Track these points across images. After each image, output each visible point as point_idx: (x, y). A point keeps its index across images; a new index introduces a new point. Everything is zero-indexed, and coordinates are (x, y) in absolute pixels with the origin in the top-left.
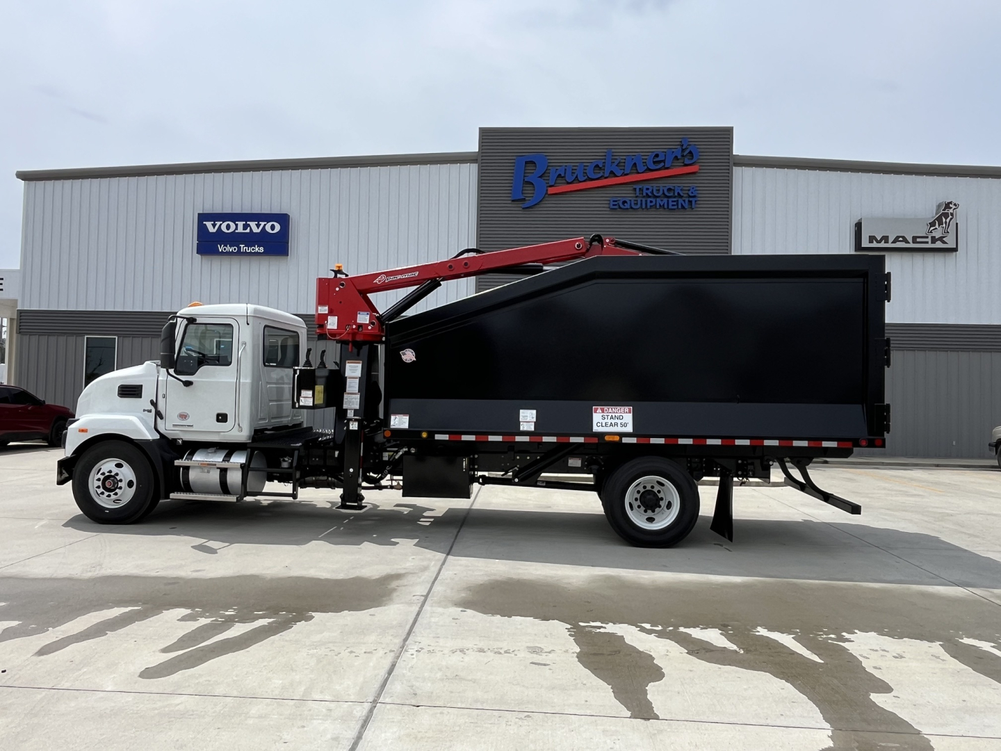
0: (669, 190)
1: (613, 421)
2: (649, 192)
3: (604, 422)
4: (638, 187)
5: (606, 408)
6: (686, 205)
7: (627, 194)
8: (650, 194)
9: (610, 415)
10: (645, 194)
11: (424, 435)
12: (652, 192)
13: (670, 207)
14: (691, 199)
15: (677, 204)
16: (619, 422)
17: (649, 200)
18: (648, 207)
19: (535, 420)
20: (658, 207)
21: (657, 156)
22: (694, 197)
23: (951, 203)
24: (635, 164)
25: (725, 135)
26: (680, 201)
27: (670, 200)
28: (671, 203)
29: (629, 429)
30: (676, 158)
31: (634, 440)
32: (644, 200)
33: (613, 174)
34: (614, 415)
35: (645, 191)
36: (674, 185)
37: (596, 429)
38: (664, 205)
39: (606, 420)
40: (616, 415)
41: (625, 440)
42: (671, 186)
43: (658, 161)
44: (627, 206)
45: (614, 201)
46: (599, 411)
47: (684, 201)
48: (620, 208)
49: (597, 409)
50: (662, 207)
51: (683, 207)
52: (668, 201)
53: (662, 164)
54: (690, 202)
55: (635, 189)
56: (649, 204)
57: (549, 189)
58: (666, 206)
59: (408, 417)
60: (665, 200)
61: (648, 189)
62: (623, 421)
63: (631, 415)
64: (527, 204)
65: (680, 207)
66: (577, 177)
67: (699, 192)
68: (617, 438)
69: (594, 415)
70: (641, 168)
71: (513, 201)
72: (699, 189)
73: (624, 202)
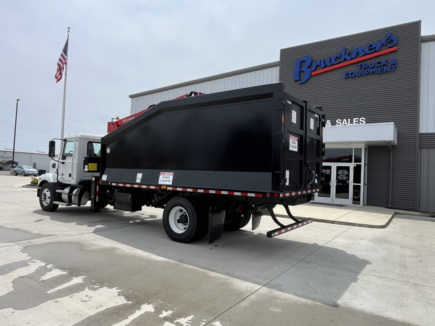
0: (378, 63)
1: (166, 179)
2: (366, 66)
3: (163, 179)
4: (360, 64)
5: (165, 173)
6: (389, 70)
7: (354, 69)
9: (165, 176)
10: (363, 68)
11: (110, 183)
12: (368, 66)
13: (379, 72)
14: (392, 66)
15: (383, 70)
16: (168, 179)
17: (366, 70)
19: (141, 178)
20: (371, 73)
21: (371, 46)
22: (394, 64)
24: (358, 52)
25: (416, 26)
26: (385, 68)
27: (379, 68)
28: (379, 70)
29: (170, 183)
30: (383, 45)
31: (170, 189)
32: (363, 71)
33: (346, 60)
34: (167, 176)
36: (382, 60)
37: (160, 183)
38: (375, 72)
39: (164, 179)
40: (168, 176)
41: (169, 188)
42: (380, 61)
43: (372, 49)
44: (354, 75)
45: (346, 74)
46: (162, 174)
47: (388, 68)
48: (349, 77)
49: (161, 173)
50: (374, 73)
51: (387, 71)
52: (377, 69)
53: (374, 50)
54: (392, 68)
55: (358, 65)
56: (366, 73)
57: (312, 73)
59: (107, 176)
61: (365, 65)
62: (169, 179)
63: (172, 176)
64: (301, 82)
65: (385, 71)
66: (326, 64)
67: (398, 61)
68: (165, 187)
69: (160, 176)
70: (361, 54)
71: (295, 81)
72: (396, 60)
73: (352, 74)
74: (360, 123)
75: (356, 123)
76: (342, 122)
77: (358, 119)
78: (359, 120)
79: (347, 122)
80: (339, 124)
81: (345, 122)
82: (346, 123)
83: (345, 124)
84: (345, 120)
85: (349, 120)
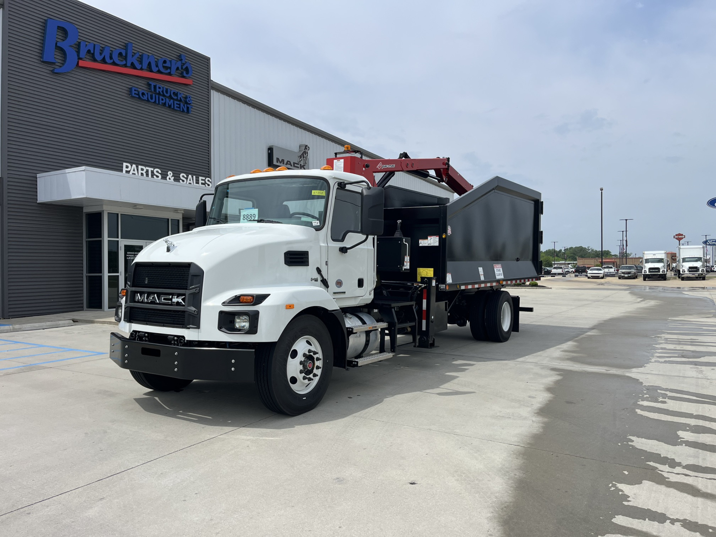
0: (174, 93)
2: (160, 91)
4: (153, 84)
6: (185, 110)
7: (141, 86)
8: (161, 93)
10: (158, 92)
12: (163, 91)
13: (175, 108)
14: (188, 106)
15: (179, 108)
17: (161, 97)
18: (161, 104)
20: (167, 105)
21: (165, 62)
22: (189, 104)
23: (307, 146)
24: (150, 63)
25: (206, 62)
26: (182, 105)
27: (176, 102)
28: (176, 105)
30: (178, 69)
32: (157, 96)
33: (133, 66)
35: (158, 90)
36: (177, 91)
38: (171, 105)
42: (175, 91)
43: (166, 68)
44: (145, 98)
45: (135, 90)
47: (184, 105)
48: (139, 98)
50: (164, 104)
51: (183, 111)
52: (174, 102)
53: (169, 71)
54: (188, 108)
55: (149, 85)
56: (161, 101)
57: (80, 61)
58: (172, 107)
60: (172, 101)
61: (160, 88)
64: (58, 70)
65: (181, 110)
66: (104, 58)
67: (193, 102)
70: (154, 69)
71: (43, 62)
72: (192, 99)
73: (143, 94)
74: (206, 185)
75: (202, 184)
76: (187, 179)
77: (204, 178)
78: (205, 180)
79: (193, 180)
80: (183, 181)
81: (190, 180)
82: (191, 182)
83: (191, 184)
84: (190, 176)
85: (194, 177)
